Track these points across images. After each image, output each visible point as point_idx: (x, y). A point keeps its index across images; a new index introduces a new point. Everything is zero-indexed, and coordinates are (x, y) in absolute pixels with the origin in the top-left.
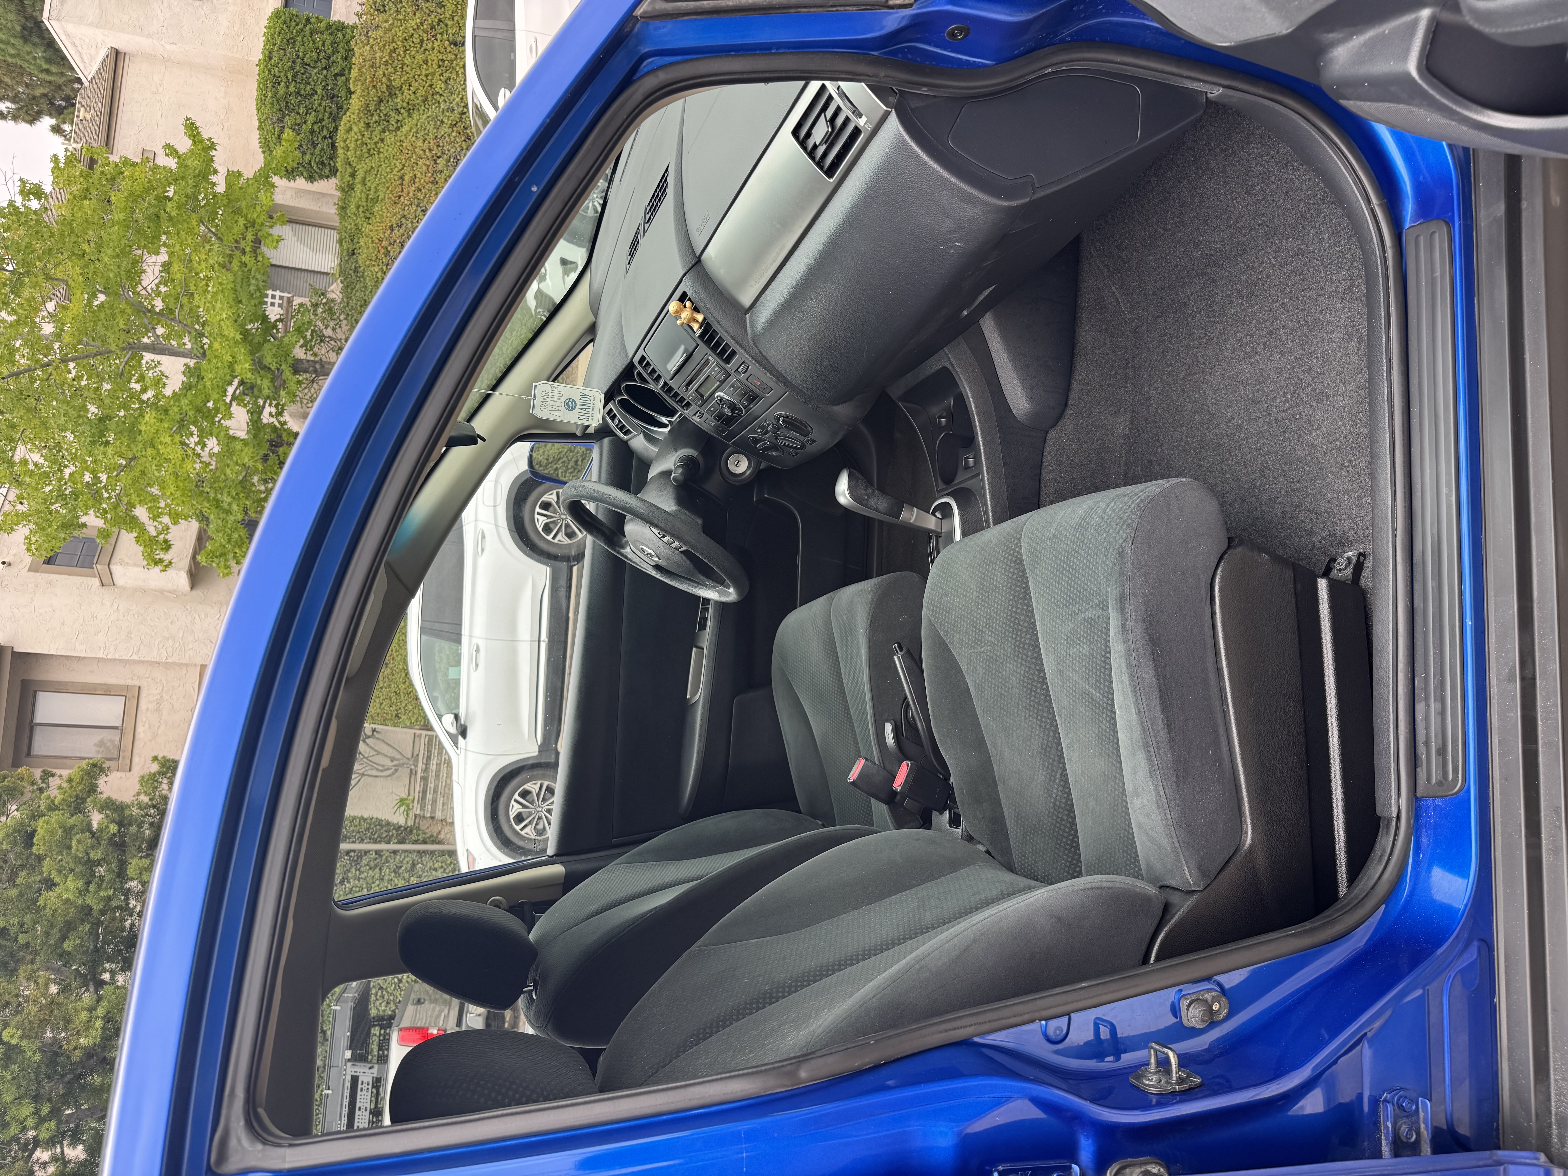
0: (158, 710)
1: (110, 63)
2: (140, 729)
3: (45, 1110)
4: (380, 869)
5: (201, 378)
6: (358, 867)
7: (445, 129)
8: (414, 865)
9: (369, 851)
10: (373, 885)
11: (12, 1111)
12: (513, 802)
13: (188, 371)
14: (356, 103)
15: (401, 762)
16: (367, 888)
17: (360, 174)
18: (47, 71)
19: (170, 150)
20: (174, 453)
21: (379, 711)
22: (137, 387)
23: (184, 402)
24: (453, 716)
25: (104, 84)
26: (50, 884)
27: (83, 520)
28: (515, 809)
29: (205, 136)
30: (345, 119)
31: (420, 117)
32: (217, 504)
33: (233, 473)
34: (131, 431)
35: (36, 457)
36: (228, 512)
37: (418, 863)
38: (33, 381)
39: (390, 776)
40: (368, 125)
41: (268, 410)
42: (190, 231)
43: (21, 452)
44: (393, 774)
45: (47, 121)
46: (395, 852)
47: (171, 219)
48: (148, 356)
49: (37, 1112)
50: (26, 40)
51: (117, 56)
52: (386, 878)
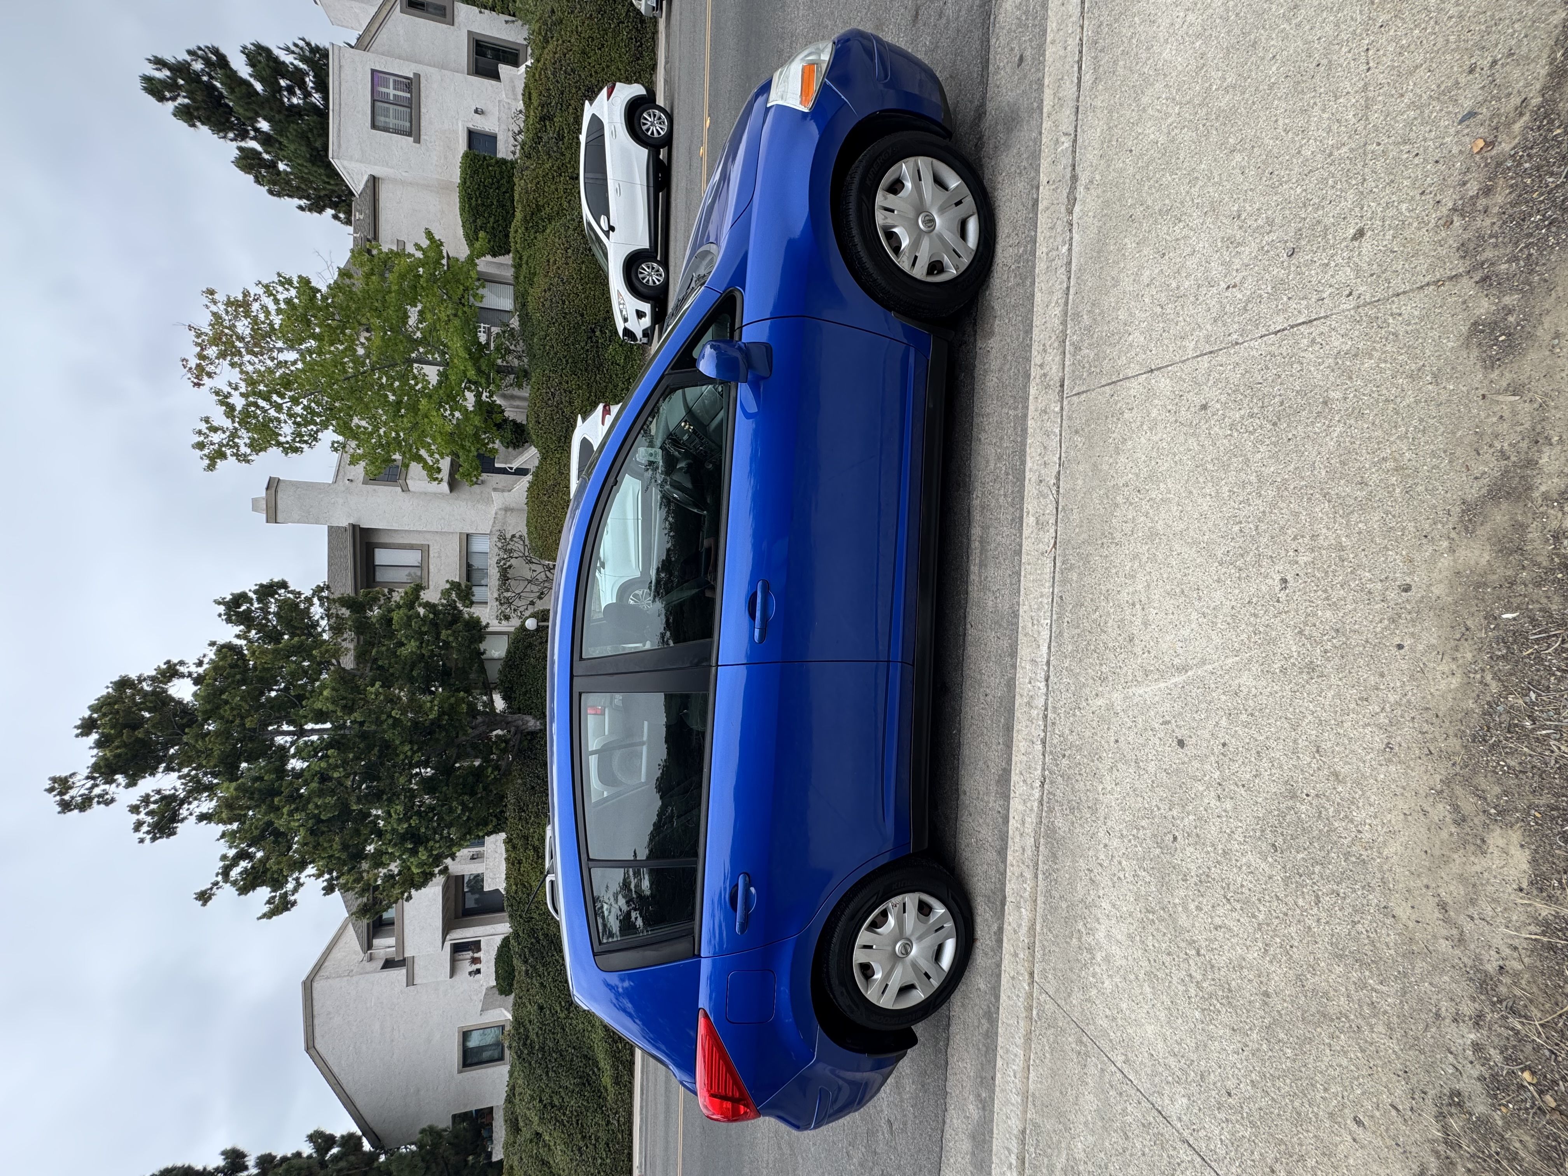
0: (439, 557)
1: (370, 184)
2: (431, 567)
3: (415, 748)
5: (447, 378)
7: (570, 232)
11: (400, 748)
13: (440, 374)
14: (519, 215)
17: (525, 258)
18: (328, 183)
19: (418, 247)
20: (439, 421)
22: (412, 382)
23: (441, 392)
25: (368, 198)
26: (402, 644)
27: (394, 457)
29: (437, 238)
30: (513, 225)
31: (557, 224)
32: (463, 447)
33: (470, 430)
34: (414, 408)
35: (363, 423)
36: (469, 451)
38: (357, 381)
40: (527, 229)
41: (485, 394)
42: (434, 295)
43: (356, 420)
45: (330, 212)
47: (422, 287)
48: (415, 365)
49: (411, 749)
50: (313, 164)
51: (374, 181)
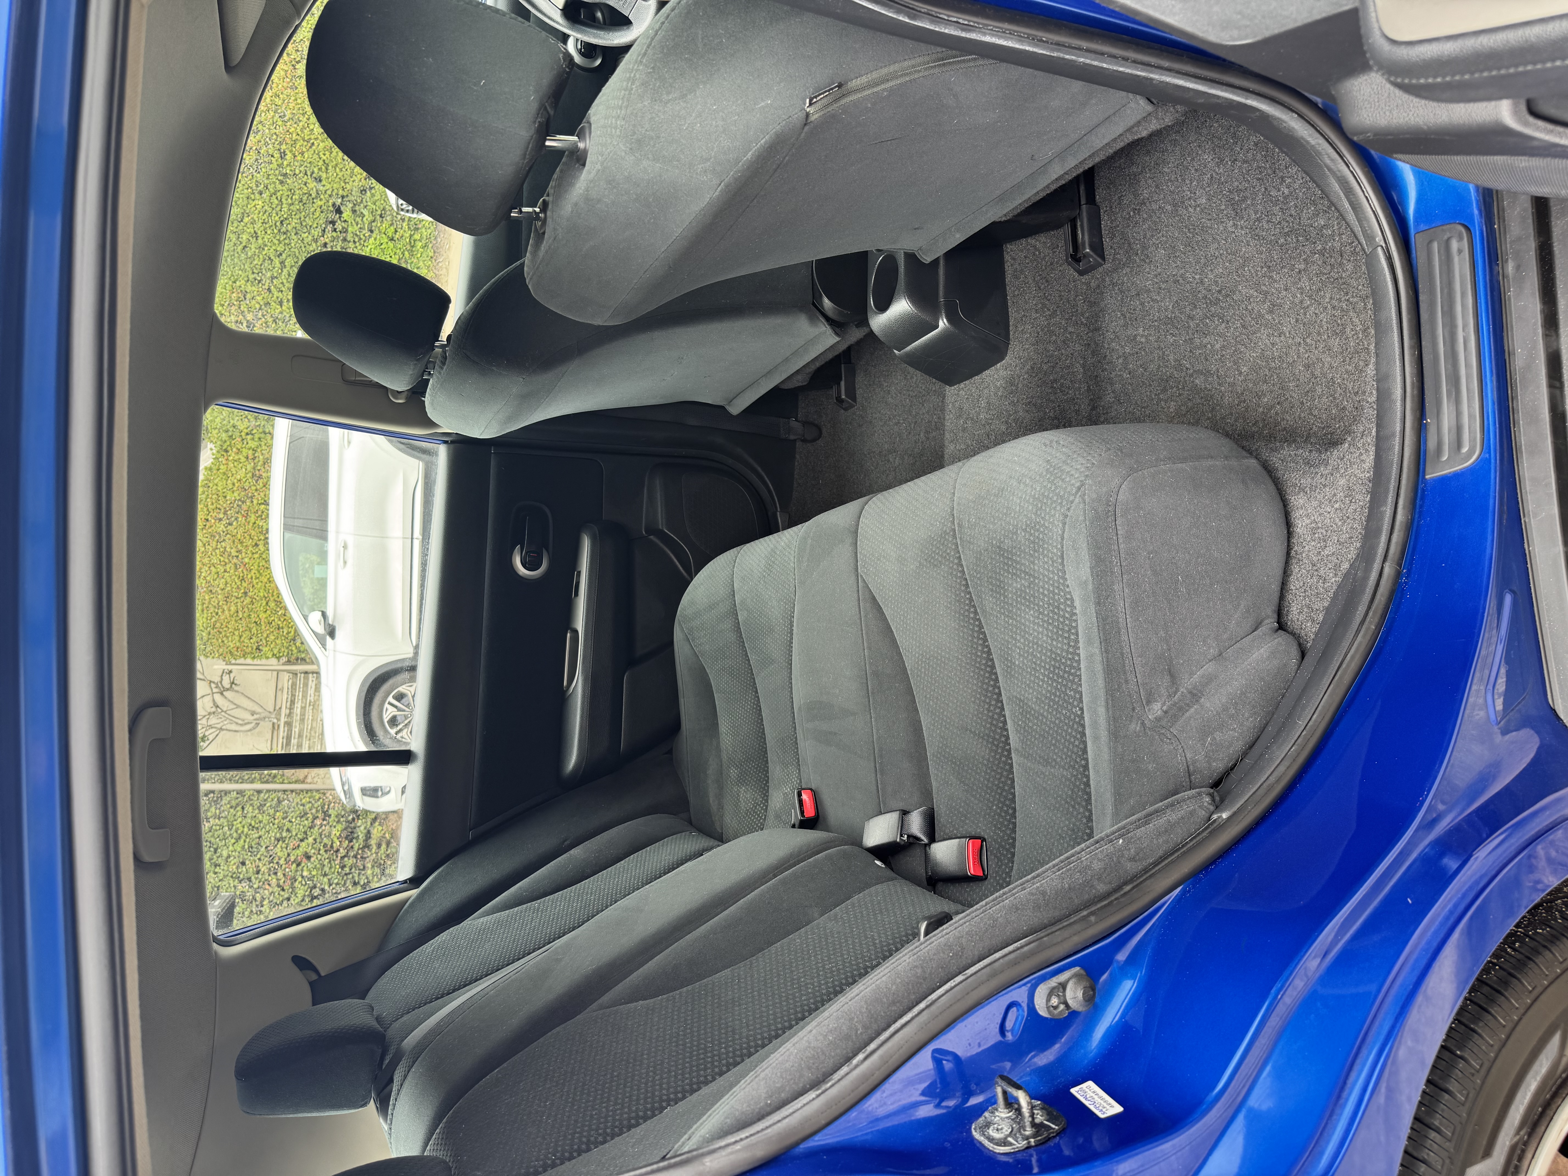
4: (243, 808)
6: (218, 806)
8: (279, 802)
9: (230, 792)
10: (235, 823)
12: (386, 705)
15: (263, 715)
16: (228, 825)
21: (238, 644)
24: (320, 613)
28: (389, 712)
37: (284, 800)
39: (250, 730)
44: (254, 728)
46: (259, 792)
52: (249, 815)
